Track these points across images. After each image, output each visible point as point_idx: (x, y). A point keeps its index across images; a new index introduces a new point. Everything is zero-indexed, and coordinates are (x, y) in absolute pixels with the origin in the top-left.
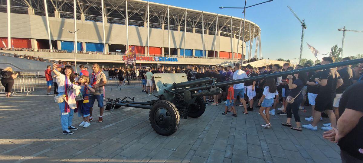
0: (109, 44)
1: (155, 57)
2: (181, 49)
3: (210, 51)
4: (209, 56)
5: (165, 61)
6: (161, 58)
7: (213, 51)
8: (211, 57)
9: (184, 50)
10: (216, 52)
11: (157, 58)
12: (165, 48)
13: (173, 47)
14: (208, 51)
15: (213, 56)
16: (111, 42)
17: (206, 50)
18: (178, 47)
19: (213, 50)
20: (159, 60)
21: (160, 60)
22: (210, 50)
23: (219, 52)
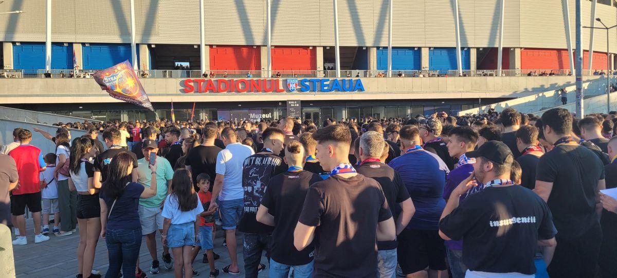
0: (149, 46)
1: (286, 80)
2: (378, 48)
3: (484, 48)
4: (479, 67)
5: (322, 90)
6: (306, 81)
7: (497, 49)
8: (489, 72)
9: (390, 51)
10: (507, 51)
11: (293, 82)
12: (325, 48)
13: (353, 43)
14: (478, 49)
15: (494, 67)
16: (155, 40)
17: (470, 46)
18: (369, 42)
19: (496, 46)
20: (301, 90)
21: (303, 88)
22: (484, 44)
23: (518, 53)
